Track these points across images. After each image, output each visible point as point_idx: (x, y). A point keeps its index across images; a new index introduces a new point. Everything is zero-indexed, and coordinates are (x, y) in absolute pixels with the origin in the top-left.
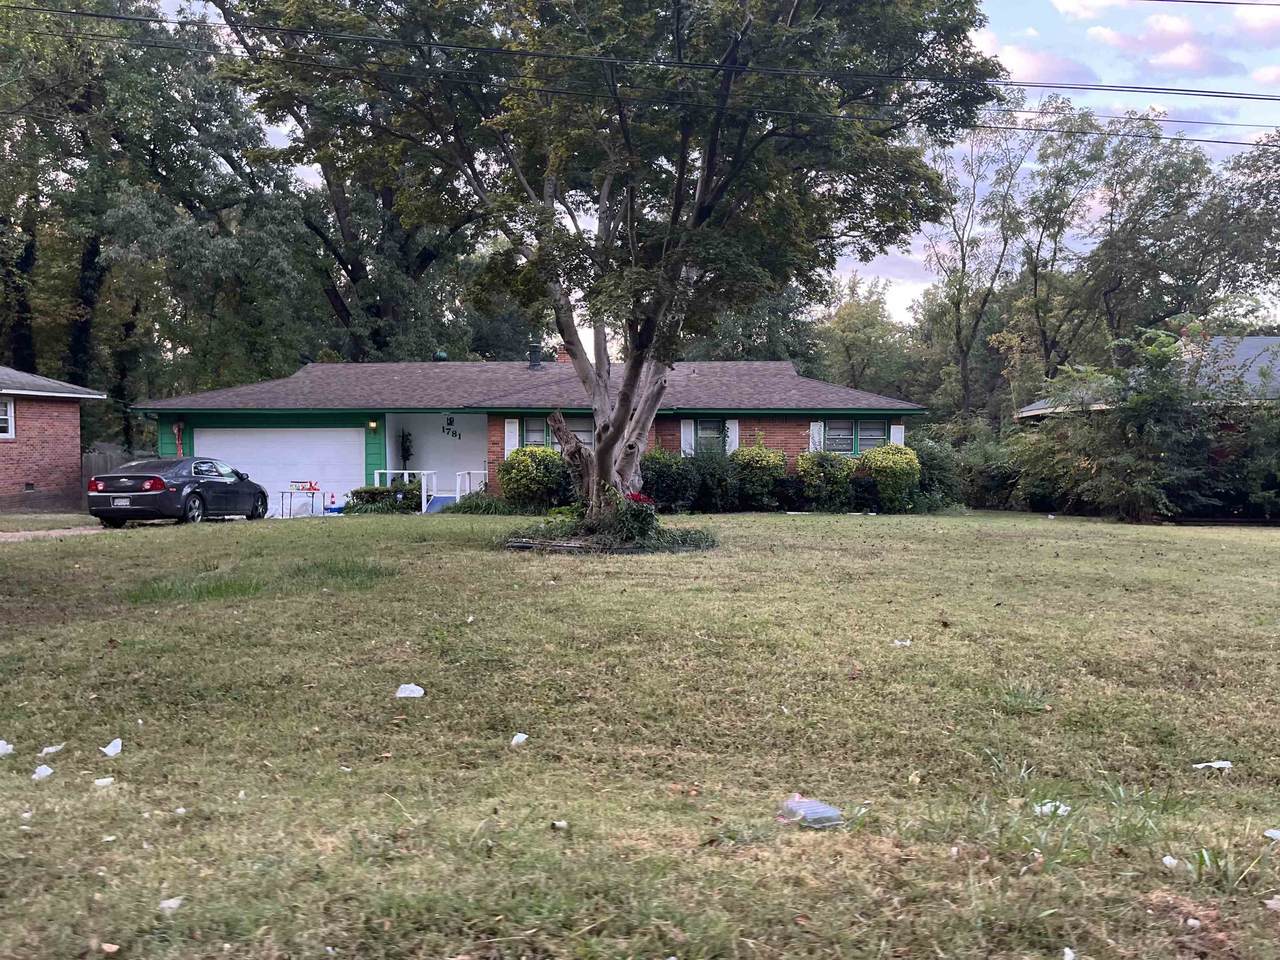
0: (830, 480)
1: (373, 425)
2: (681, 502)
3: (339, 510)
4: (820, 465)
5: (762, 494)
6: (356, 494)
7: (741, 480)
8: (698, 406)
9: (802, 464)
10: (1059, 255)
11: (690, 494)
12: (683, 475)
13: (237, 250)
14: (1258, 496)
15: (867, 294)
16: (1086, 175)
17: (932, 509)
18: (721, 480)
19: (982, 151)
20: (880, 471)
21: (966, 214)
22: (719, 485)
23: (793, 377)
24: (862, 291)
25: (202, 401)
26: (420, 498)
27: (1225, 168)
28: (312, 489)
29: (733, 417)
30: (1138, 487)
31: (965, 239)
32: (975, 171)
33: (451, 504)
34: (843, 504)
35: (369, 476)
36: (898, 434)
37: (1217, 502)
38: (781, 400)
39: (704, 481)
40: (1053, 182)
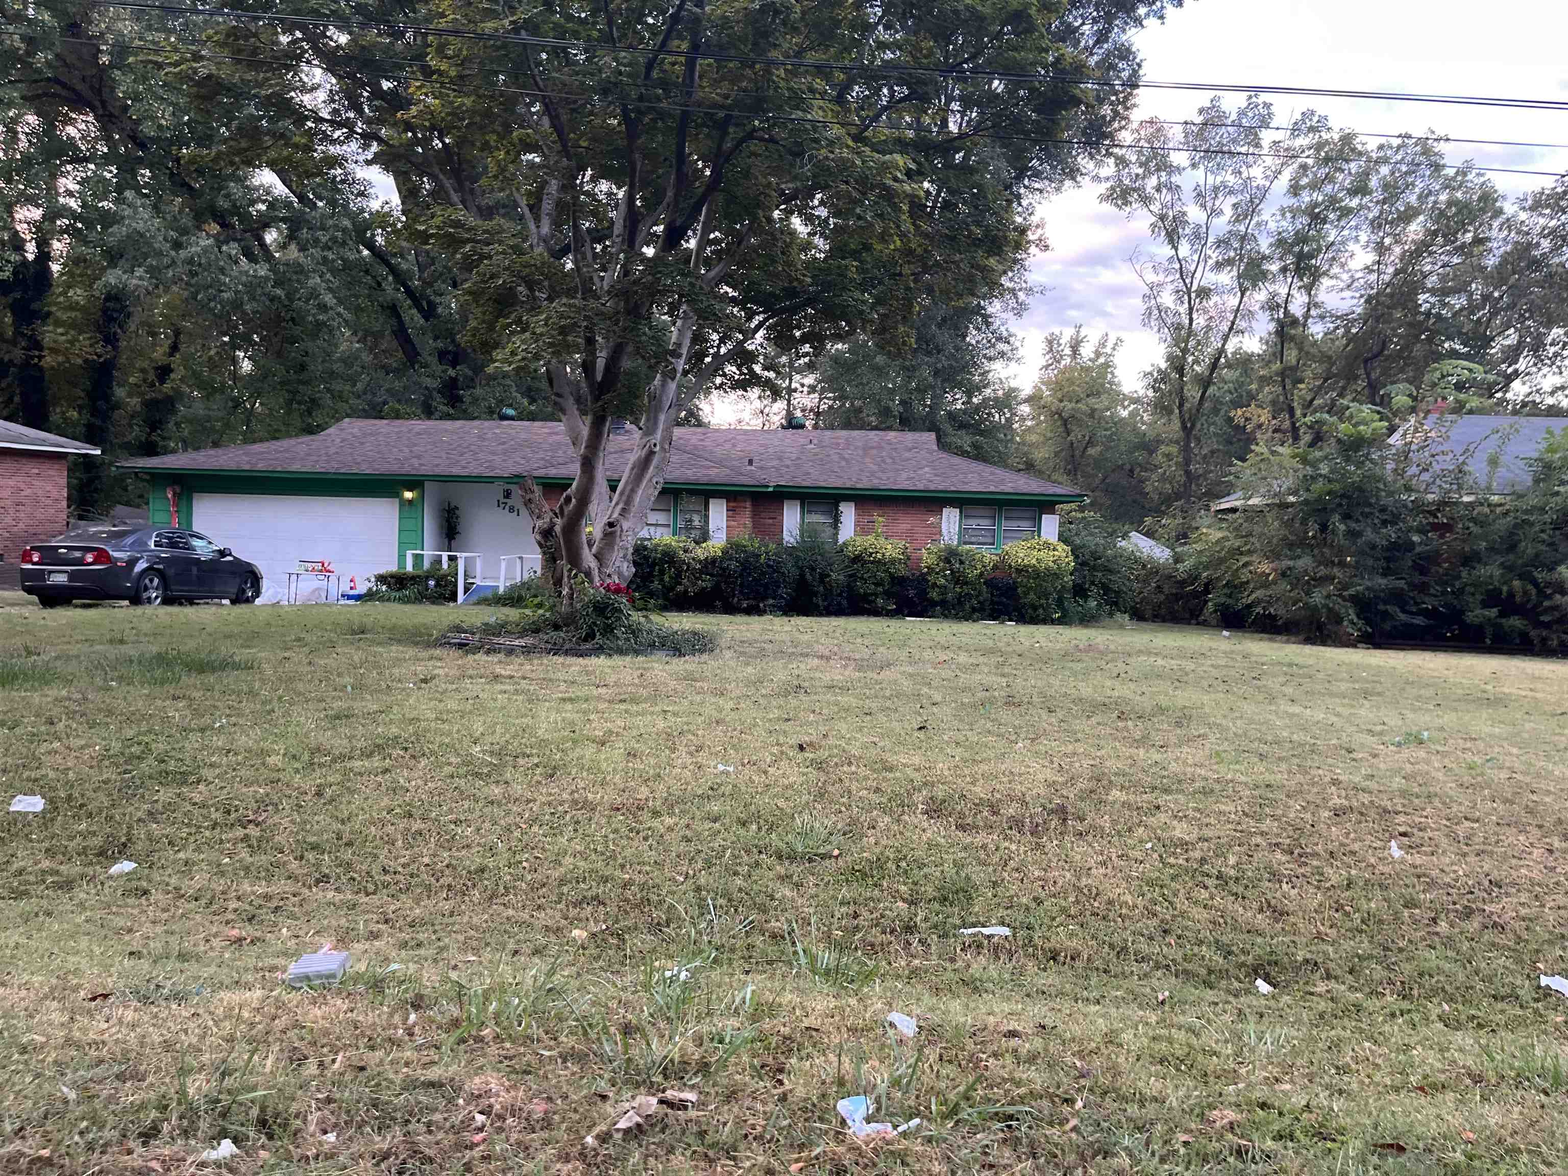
0: (958, 579)
1: (408, 495)
2: (771, 601)
3: (358, 598)
4: (947, 561)
5: (876, 595)
6: (381, 579)
7: (850, 576)
8: (805, 484)
9: (927, 558)
10: (1313, 312)
11: (783, 591)
12: (775, 567)
13: (267, 278)
14: (1477, 614)
15: (1092, 356)
16: (1346, 212)
17: (1087, 620)
18: (823, 576)
19: (1219, 179)
20: (1021, 570)
21: (1196, 257)
22: (822, 581)
23: (930, 452)
24: (1087, 351)
25: (203, 459)
26: (456, 586)
27: (1524, 209)
28: (325, 570)
29: (847, 498)
30: (1317, 598)
31: (1194, 288)
32: (1209, 205)
33: (489, 594)
34: (974, 610)
35: (402, 557)
36: (1050, 526)
37: (1419, 621)
38: (908, 479)
39: (802, 575)
40: (1305, 220)
